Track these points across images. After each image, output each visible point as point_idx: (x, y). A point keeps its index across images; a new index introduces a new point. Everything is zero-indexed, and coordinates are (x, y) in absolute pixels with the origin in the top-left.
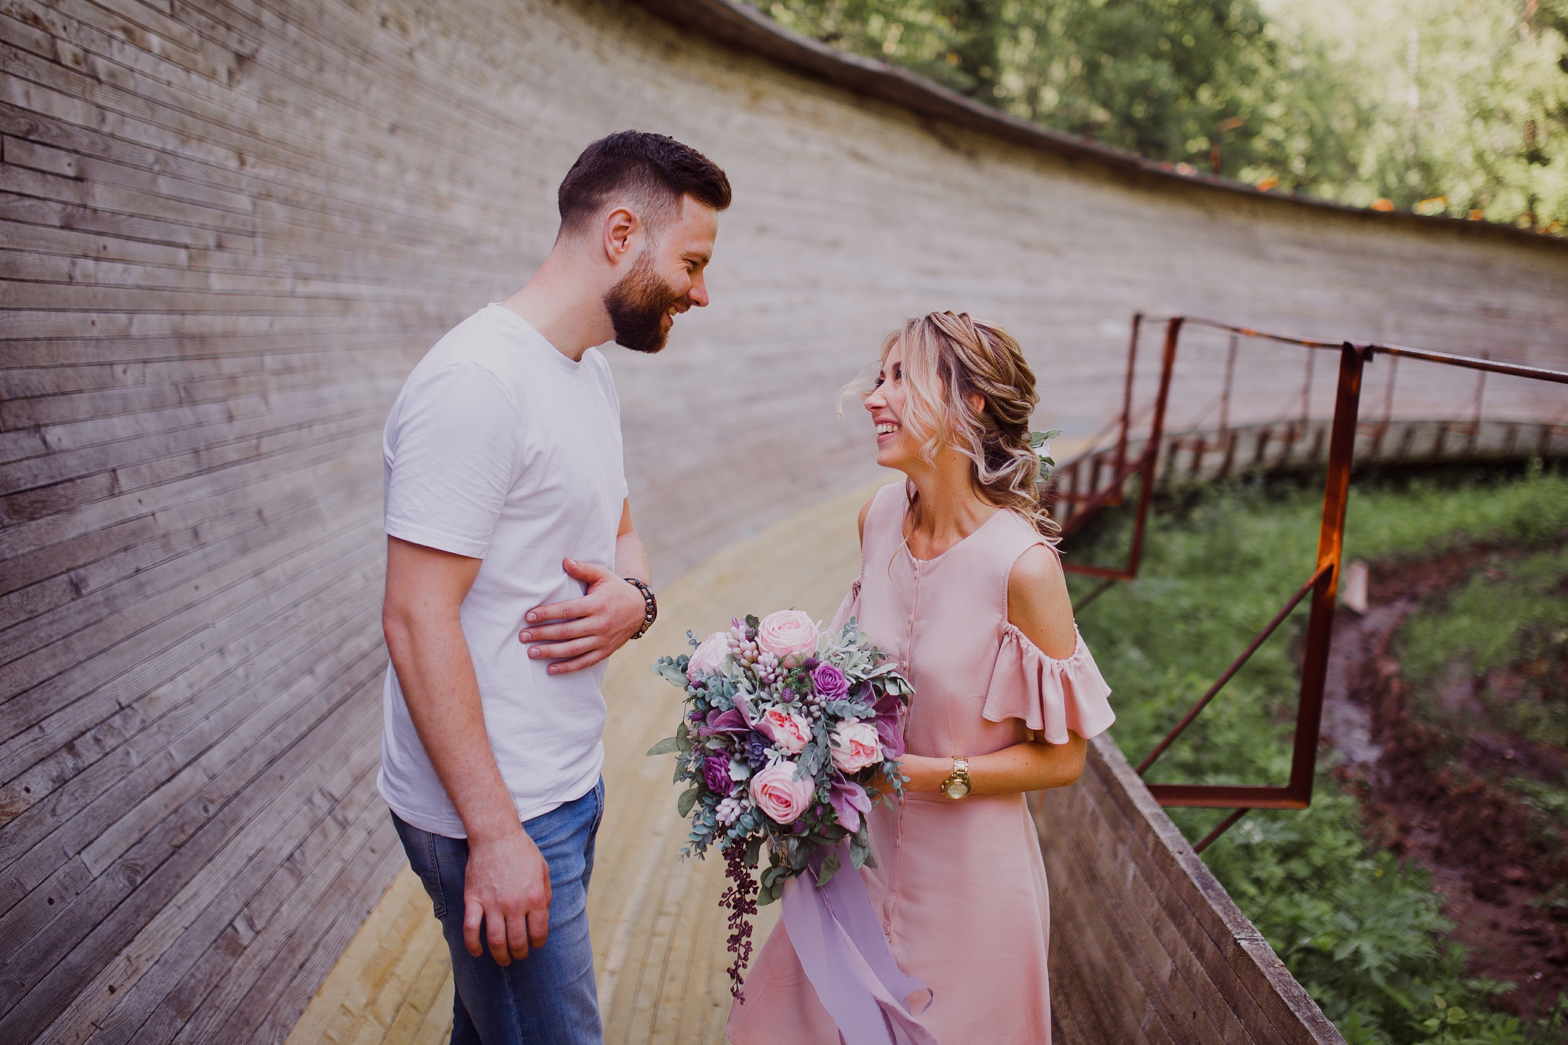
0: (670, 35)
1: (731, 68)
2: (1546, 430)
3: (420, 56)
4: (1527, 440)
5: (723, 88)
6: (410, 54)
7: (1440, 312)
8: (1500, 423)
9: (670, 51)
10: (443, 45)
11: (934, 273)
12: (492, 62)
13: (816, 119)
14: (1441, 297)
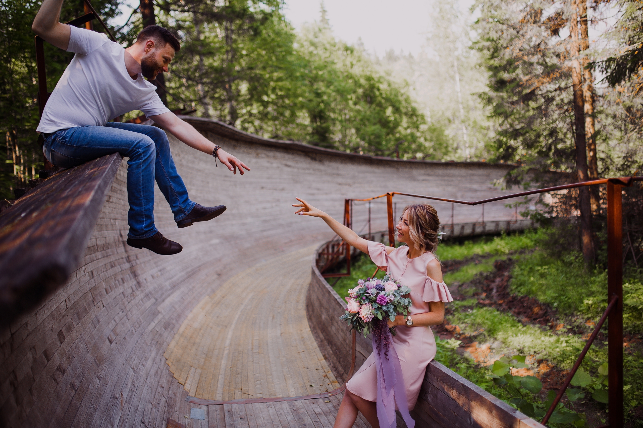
0: (234, 143)
1: (250, 148)
2: (508, 223)
3: (183, 161)
4: (502, 227)
5: (249, 153)
6: (181, 161)
7: (476, 191)
8: (493, 222)
9: (234, 147)
10: (186, 157)
11: (313, 194)
12: (196, 158)
13: (274, 157)
14: (475, 186)
